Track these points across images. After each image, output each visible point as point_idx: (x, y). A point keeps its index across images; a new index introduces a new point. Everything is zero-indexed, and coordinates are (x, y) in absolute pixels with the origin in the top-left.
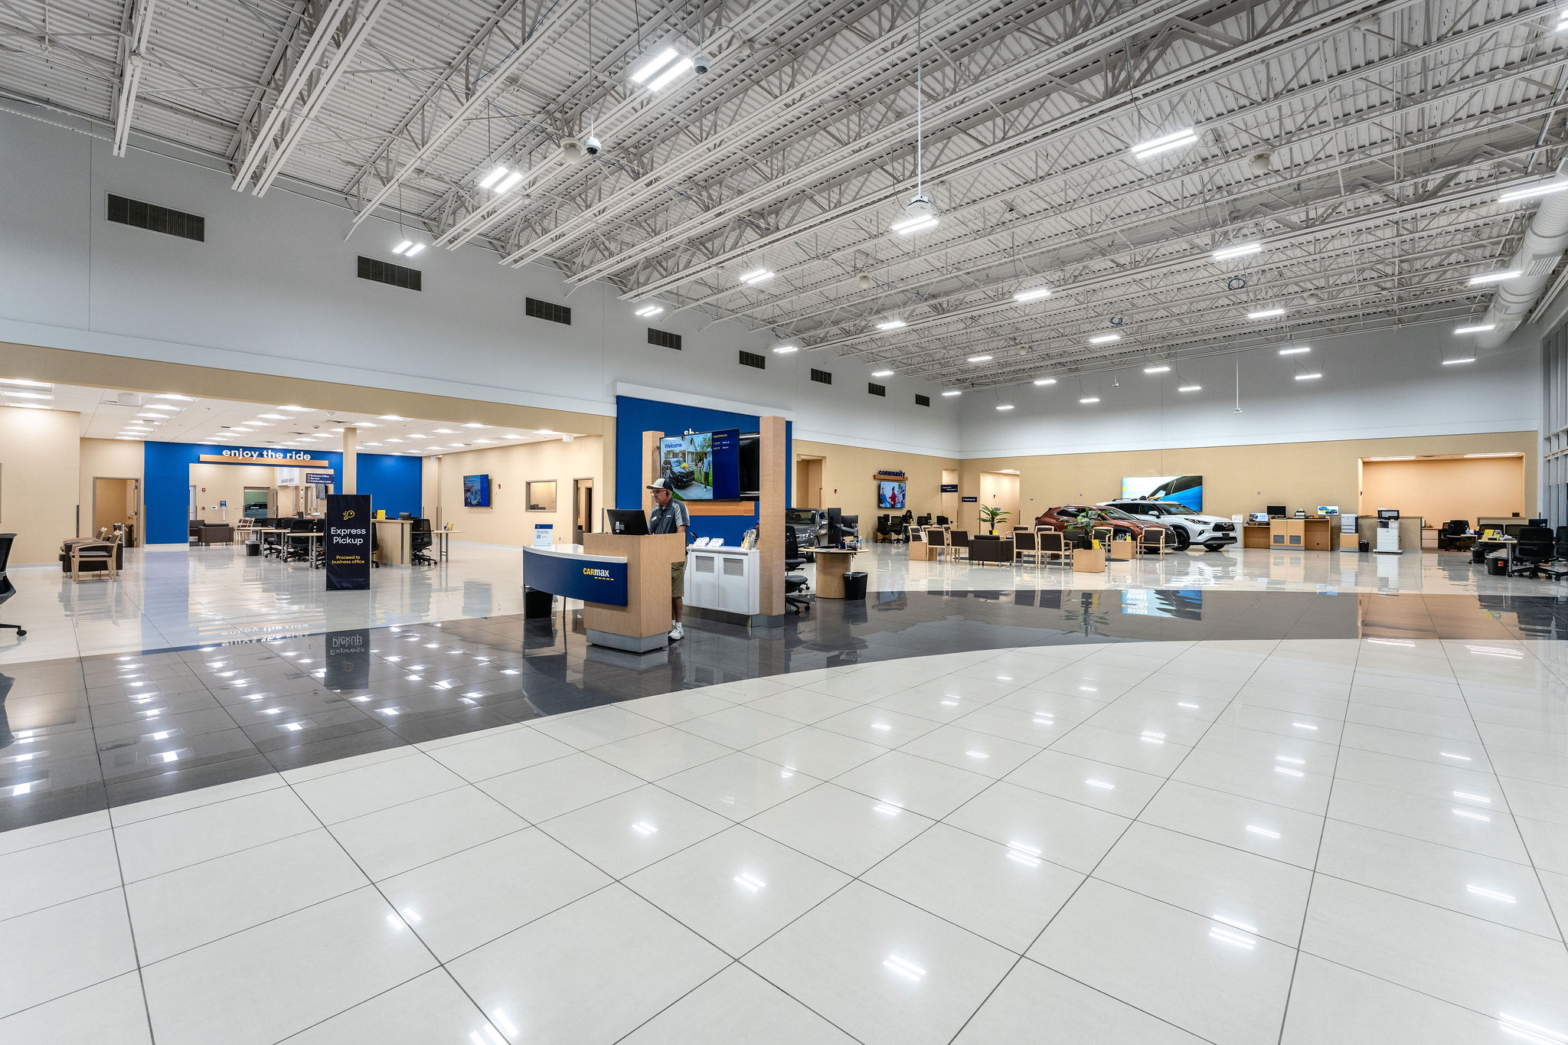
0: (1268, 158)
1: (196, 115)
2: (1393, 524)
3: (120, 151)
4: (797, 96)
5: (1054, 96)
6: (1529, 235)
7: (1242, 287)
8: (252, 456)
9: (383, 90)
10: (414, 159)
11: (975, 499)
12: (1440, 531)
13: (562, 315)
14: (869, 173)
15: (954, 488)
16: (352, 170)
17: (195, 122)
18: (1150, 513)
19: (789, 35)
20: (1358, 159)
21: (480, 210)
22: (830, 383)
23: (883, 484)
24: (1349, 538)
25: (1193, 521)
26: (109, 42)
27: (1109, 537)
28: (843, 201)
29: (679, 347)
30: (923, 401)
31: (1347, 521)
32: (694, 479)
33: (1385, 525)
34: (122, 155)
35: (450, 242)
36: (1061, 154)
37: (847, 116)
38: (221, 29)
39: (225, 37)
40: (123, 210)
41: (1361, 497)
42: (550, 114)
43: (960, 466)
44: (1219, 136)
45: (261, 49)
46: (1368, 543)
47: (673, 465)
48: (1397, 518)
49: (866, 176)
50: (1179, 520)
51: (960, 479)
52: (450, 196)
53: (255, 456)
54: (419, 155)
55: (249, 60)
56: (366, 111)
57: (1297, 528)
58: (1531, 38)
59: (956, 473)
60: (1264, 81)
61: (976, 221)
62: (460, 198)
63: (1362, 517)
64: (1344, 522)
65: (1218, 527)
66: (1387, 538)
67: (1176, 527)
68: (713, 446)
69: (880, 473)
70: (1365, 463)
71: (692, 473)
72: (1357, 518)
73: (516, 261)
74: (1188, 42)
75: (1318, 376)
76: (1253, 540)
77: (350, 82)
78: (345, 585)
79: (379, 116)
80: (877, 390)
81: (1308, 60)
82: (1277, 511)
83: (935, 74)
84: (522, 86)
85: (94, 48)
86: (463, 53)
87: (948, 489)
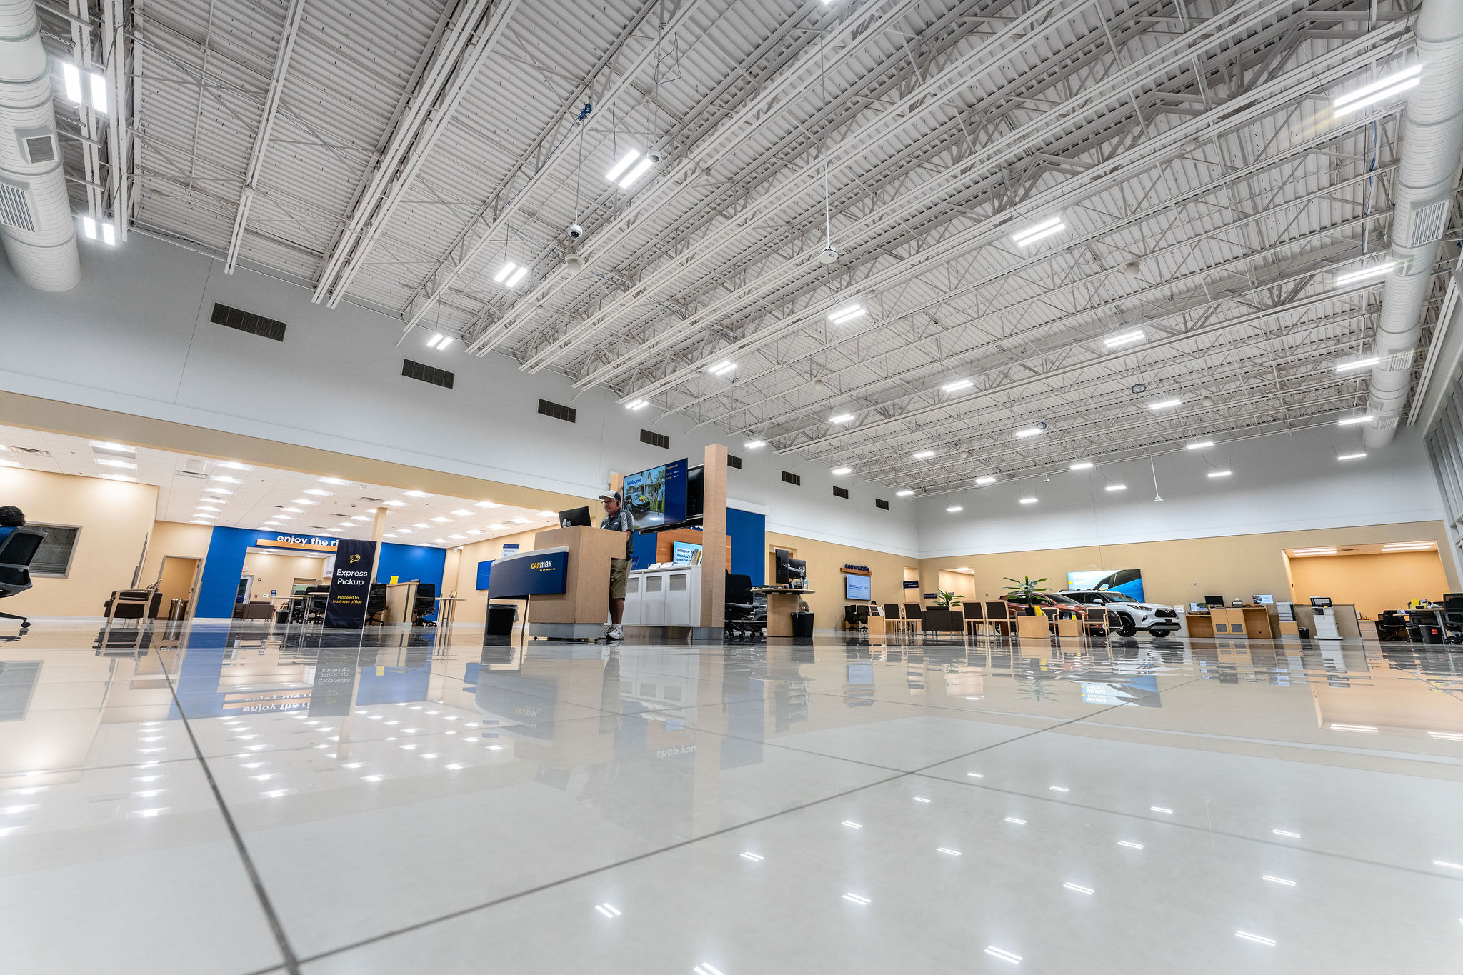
0: (1137, 266)
1: (293, 246)
2: (1327, 610)
3: (229, 271)
4: (749, 215)
5: (955, 221)
6: (1380, 334)
7: (1144, 391)
8: (301, 542)
9: (434, 224)
10: (453, 274)
11: (935, 596)
12: (1376, 623)
13: (568, 414)
14: (815, 290)
15: (914, 584)
16: (408, 292)
17: (292, 252)
18: (1095, 601)
19: (742, 174)
20: (1215, 273)
21: (503, 319)
22: (799, 484)
23: (849, 576)
24: (1288, 627)
25: (1136, 607)
26: (236, 188)
27: (1056, 617)
28: (795, 310)
29: (666, 446)
30: (882, 504)
31: (1283, 609)
32: (649, 509)
33: (1320, 612)
34: (231, 273)
35: (480, 349)
36: (967, 270)
37: (791, 242)
38: (317, 176)
39: (320, 183)
40: (224, 315)
41: (1293, 589)
42: (561, 242)
43: (920, 565)
44: (1097, 255)
45: (346, 192)
46: (1307, 630)
47: (633, 499)
48: (1330, 605)
49: (812, 293)
50: (1123, 606)
51: (921, 576)
52: (482, 314)
53: (304, 542)
54: (456, 270)
55: (335, 200)
56: (420, 241)
57: (1237, 616)
58: (1332, 167)
59: (917, 571)
60: (1122, 204)
61: (908, 334)
62: (491, 315)
63: (1297, 606)
64: (1280, 609)
65: (1159, 613)
66: (1325, 625)
67: (1121, 613)
68: (666, 477)
69: (847, 566)
70: (1291, 559)
71: (648, 503)
72: (1292, 606)
73: (532, 367)
74: (1053, 173)
75: (1228, 473)
76: (1197, 630)
77: (410, 218)
78: (341, 623)
79: (431, 246)
80: (840, 493)
81: (1154, 184)
82: (1215, 601)
83: (858, 204)
84: (538, 219)
85: (225, 193)
86: (495, 193)
87: (910, 585)
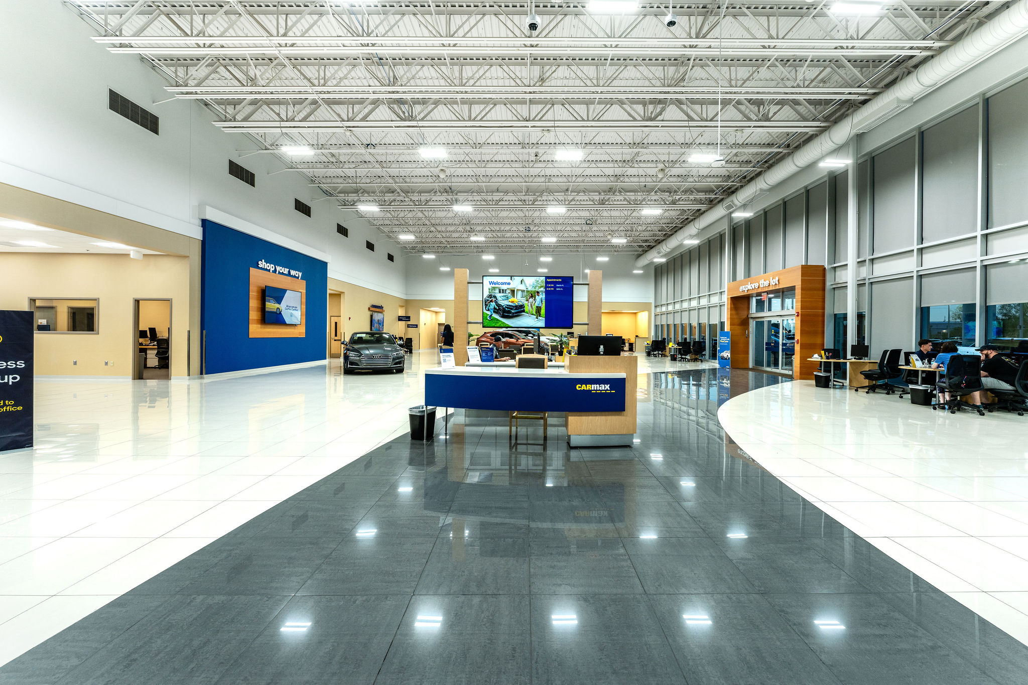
11: (416, 326)
13: (150, 122)
22: (347, 236)
23: (374, 314)
29: (253, 184)
30: (391, 257)
43: (407, 303)
51: (407, 312)
59: (404, 308)
69: (371, 306)
80: (370, 246)
87: (403, 319)
